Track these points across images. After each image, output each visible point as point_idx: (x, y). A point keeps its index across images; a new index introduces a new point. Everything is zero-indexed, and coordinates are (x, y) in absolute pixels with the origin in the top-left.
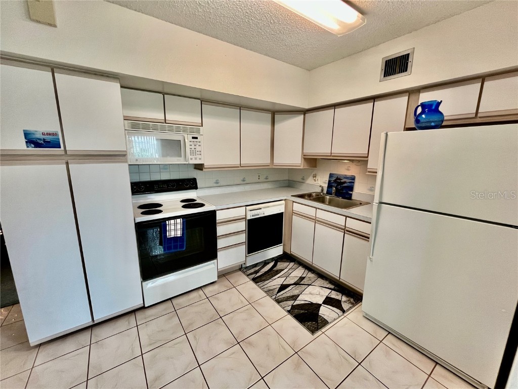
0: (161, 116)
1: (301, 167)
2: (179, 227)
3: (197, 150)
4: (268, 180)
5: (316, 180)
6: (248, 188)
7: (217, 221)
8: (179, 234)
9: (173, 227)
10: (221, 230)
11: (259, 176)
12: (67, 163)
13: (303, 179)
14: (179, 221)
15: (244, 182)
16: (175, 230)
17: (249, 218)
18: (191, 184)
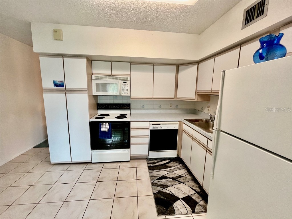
0: (109, 72)
1: (196, 100)
2: (107, 126)
3: (126, 88)
4: (177, 108)
5: (209, 110)
6: (162, 111)
7: (131, 128)
8: (107, 130)
9: (104, 126)
10: (133, 133)
11: (171, 105)
12: (66, 93)
13: (202, 109)
14: (107, 123)
15: (160, 108)
16: (106, 128)
17: (151, 128)
18: (127, 106)
